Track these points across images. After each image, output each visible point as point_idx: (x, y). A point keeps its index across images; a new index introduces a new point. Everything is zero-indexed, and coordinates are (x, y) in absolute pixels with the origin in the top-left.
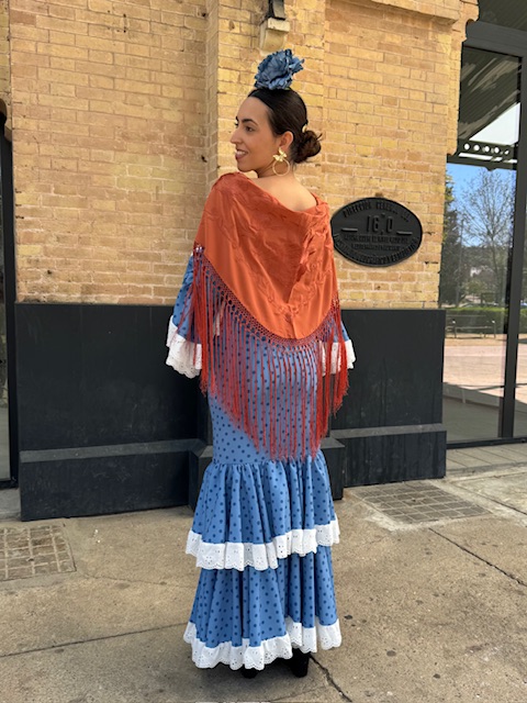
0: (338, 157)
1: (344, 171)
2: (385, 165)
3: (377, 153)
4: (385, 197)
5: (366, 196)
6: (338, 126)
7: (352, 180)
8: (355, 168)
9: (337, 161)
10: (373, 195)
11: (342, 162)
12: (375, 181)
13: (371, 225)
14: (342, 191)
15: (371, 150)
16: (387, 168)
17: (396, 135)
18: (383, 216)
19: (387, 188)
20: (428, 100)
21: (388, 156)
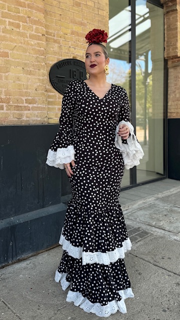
0: (51, 33)
1: (55, 41)
2: (76, 41)
3: (73, 33)
4: (78, 59)
5: (68, 58)
6: (51, 15)
7: (60, 47)
8: (61, 40)
9: (51, 36)
10: (71, 58)
11: (54, 36)
12: (72, 49)
13: (72, 74)
14: (55, 53)
15: (69, 31)
16: (78, 42)
17: (81, 24)
18: (78, 70)
19: (79, 54)
20: (96, 7)
21: (78, 35)
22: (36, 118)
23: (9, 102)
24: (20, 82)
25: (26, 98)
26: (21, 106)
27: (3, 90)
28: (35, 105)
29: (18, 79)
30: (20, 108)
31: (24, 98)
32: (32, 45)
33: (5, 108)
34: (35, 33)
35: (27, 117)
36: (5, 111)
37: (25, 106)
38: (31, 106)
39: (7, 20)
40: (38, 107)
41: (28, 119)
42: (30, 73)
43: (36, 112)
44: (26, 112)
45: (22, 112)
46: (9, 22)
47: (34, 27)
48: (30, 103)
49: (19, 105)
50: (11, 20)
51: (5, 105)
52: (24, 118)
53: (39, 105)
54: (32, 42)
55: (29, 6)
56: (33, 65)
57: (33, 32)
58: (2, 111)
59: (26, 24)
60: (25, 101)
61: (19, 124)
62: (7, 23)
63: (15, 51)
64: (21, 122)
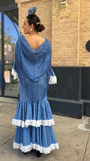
0: (88, 28)
6: (88, 20)
22: (71, 64)
23: (60, 59)
24: (65, 51)
25: (67, 57)
26: (65, 60)
27: (59, 55)
28: (71, 59)
29: (64, 50)
30: (64, 61)
31: (66, 57)
32: (71, 37)
33: (59, 61)
34: (73, 32)
35: (67, 64)
36: (59, 62)
37: (66, 60)
38: (69, 60)
39: (62, 30)
40: (72, 60)
41: (67, 65)
42: (70, 47)
43: (71, 62)
44: (67, 62)
45: (65, 62)
46: (62, 31)
47: (73, 29)
48: (69, 59)
49: (64, 59)
50: (63, 30)
51: (59, 60)
52: (66, 64)
53: (73, 59)
54: (71, 36)
55: (71, 22)
56: (71, 44)
57: (72, 32)
58: (58, 62)
59: (69, 29)
60: (66, 58)
61: (64, 66)
62: (61, 31)
63: (64, 41)
64: (65, 65)
